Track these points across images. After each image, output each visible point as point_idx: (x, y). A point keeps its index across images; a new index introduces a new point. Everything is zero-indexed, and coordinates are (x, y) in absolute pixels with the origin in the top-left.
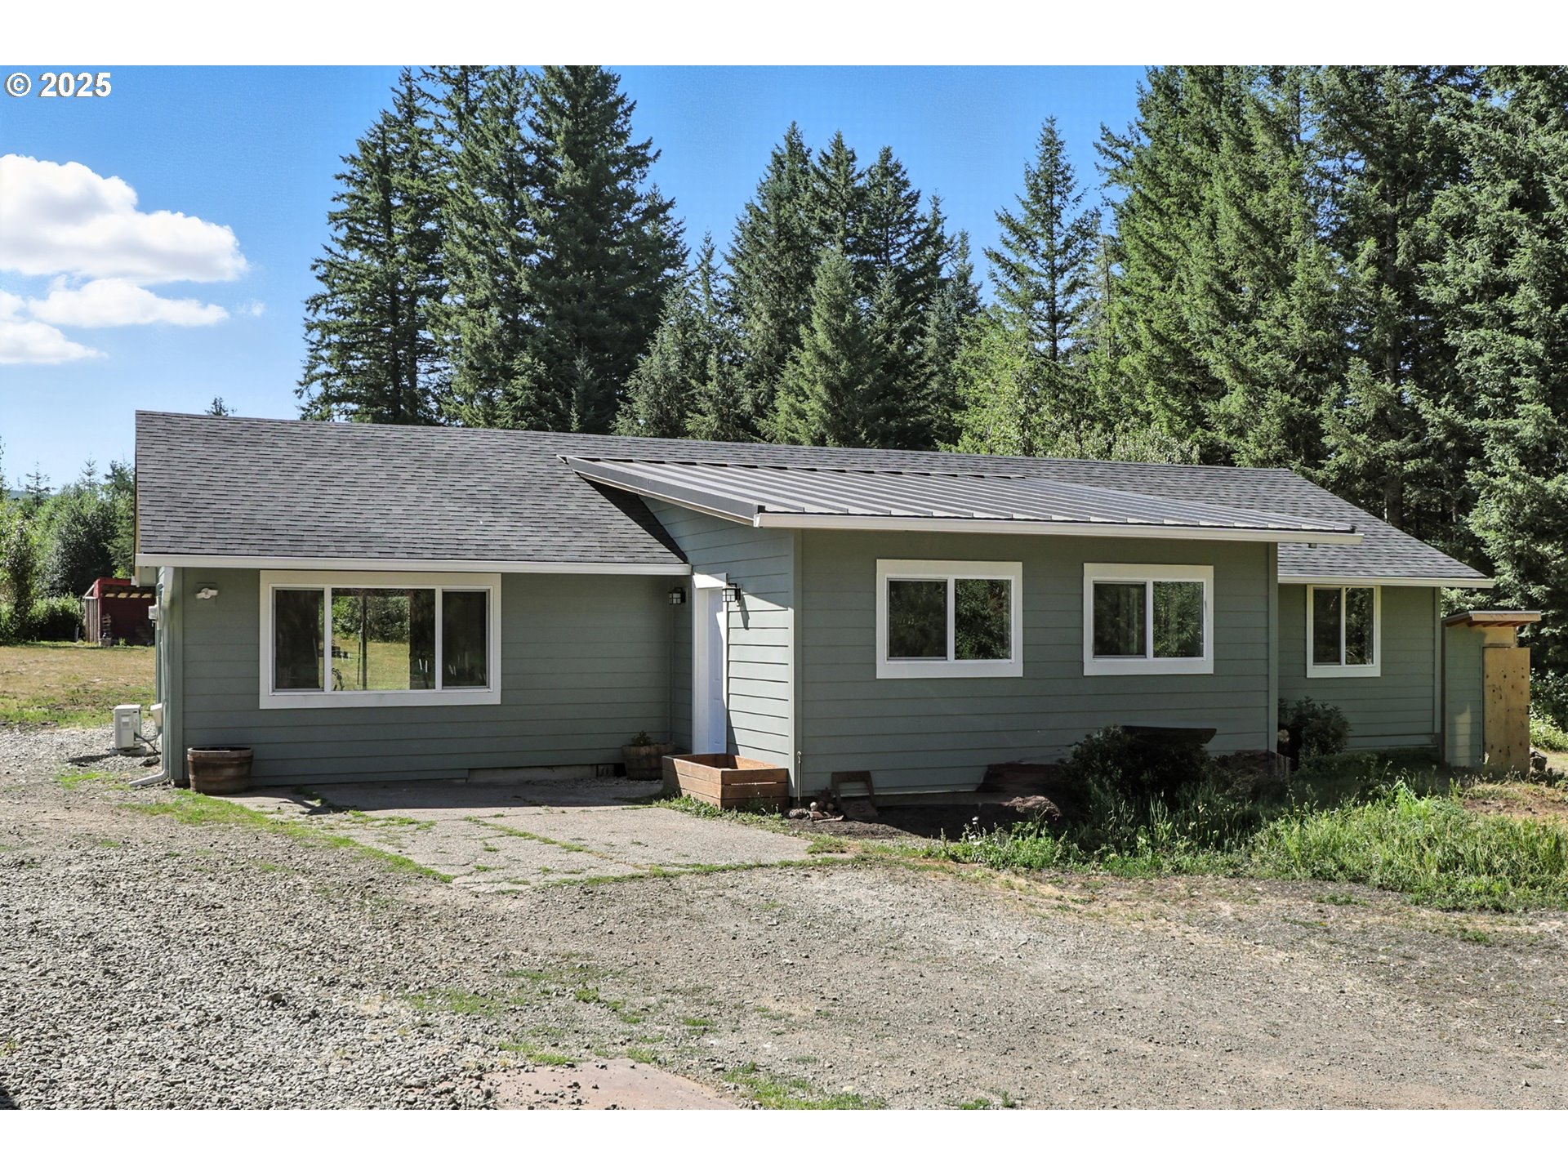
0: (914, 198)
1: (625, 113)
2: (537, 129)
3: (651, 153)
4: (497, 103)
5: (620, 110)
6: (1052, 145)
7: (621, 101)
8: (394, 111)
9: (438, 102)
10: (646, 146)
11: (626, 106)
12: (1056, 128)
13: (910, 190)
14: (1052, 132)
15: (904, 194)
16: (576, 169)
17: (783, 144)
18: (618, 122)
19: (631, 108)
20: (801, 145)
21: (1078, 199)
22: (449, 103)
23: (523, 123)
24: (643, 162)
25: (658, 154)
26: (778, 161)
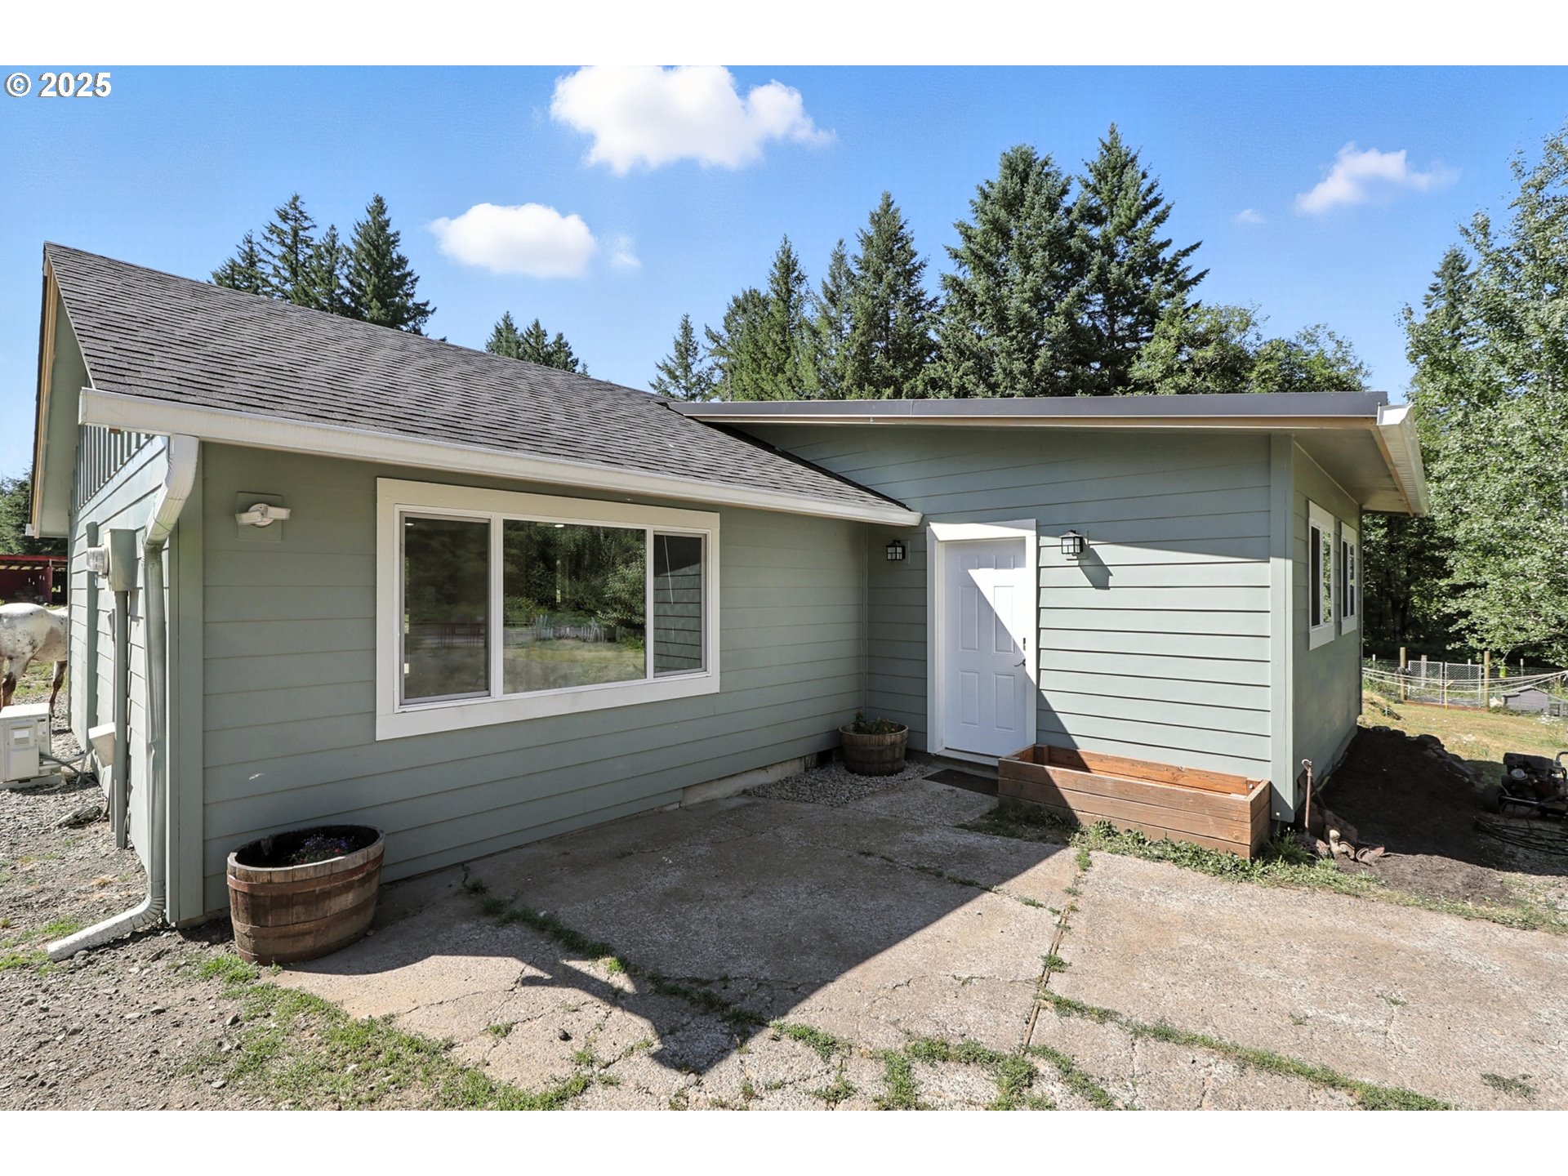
0: (576, 362)
1: (412, 282)
2: (351, 282)
3: (429, 308)
4: (322, 262)
5: (409, 279)
6: (687, 330)
7: (410, 274)
8: (239, 261)
9: (274, 256)
10: (426, 304)
11: (413, 278)
12: (689, 320)
13: (573, 358)
14: (687, 322)
15: (569, 360)
16: (381, 309)
17: (502, 323)
18: (405, 288)
19: (416, 280)
20: (512, 325)
21: (700, 361)
22: (284, 258)
23: (341, 277)
24: (424, 313)
25: (434, 310)
26: (499, 331)
